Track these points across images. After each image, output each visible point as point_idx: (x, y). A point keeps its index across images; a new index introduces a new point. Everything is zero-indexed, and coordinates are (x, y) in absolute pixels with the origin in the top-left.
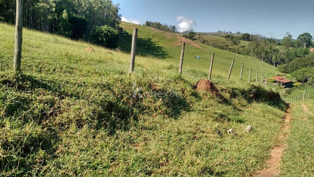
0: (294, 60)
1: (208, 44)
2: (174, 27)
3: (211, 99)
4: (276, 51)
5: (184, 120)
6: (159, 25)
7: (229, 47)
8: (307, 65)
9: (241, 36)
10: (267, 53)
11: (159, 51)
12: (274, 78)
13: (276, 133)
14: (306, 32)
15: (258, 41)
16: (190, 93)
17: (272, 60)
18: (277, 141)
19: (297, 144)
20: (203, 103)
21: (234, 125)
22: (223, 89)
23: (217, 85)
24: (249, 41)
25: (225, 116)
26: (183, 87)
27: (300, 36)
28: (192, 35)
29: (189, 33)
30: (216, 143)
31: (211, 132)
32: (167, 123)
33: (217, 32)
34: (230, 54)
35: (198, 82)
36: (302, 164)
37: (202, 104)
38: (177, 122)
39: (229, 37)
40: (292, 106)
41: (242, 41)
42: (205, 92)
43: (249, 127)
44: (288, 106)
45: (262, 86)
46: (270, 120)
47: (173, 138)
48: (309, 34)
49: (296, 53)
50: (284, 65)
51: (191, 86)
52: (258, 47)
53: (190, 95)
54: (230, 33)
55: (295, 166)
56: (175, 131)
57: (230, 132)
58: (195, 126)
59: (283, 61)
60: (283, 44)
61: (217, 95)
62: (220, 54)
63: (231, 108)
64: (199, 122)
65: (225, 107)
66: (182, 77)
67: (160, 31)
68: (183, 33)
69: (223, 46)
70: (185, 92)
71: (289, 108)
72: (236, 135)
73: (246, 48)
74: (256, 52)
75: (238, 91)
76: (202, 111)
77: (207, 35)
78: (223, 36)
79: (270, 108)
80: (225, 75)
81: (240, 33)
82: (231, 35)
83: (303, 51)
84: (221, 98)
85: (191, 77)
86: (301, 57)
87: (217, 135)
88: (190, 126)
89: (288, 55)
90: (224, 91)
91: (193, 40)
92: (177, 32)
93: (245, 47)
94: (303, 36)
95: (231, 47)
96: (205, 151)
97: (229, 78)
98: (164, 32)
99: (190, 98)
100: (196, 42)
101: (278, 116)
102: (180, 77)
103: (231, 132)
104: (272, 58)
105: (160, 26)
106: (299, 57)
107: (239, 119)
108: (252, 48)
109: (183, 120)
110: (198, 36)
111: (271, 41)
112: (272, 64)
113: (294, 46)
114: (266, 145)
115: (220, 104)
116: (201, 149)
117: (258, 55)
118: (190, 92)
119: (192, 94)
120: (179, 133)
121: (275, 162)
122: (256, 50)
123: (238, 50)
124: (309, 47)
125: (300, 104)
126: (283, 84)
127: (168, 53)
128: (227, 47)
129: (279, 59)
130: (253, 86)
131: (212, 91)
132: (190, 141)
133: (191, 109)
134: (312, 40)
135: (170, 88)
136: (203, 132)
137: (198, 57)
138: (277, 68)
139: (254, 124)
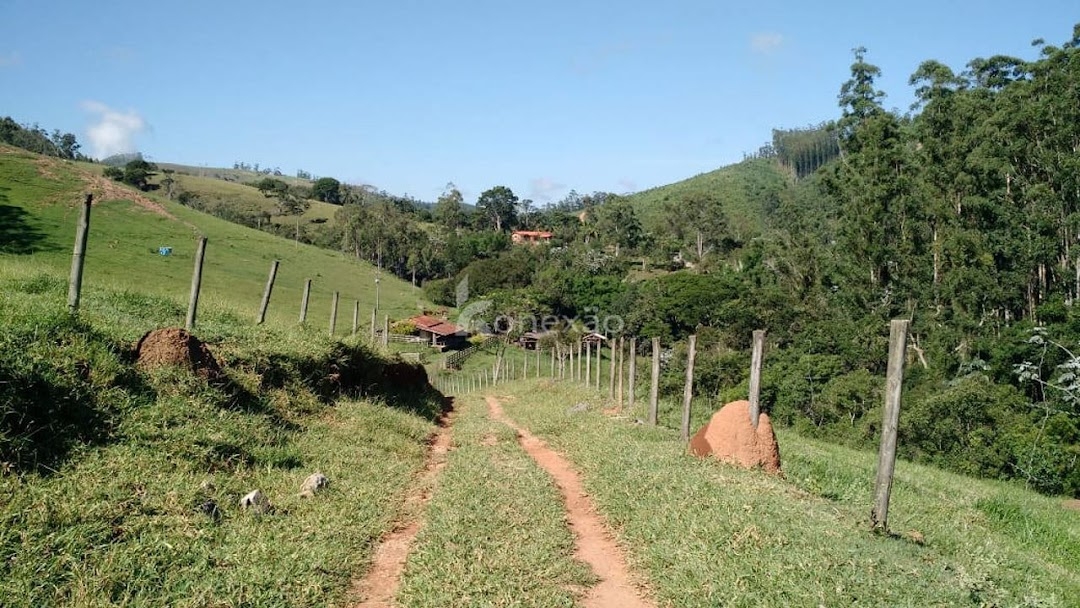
0: (469, 267)
1: (201, 208)
2: (69, 140)
3: (192, 394)
4: (419, 237)
5: (81, 476)
6: (7, 126)
7: (274, 220)
8: (505, 281)
9: (312, 185)
10: (391, 243)
11: (10, 223)
12: (413, 322)
13: (399, 490)
14: (501, 185)
15: (366, 206)
16: (112, 378)
17: (408, 266)
18: (399, 514)
19: (452, 515)
20: (159, 409)
21: (268, 478)
22: (238, 359)
23: (218, 346)
24: (337, 202)
25: (237, 450)
26: (84, 356)
27: (485, 195)
28: (140, 171)
29: (128, 164)
30: (195, 545)
31: (180, 508)
32: (6, 492)
33: (231, 167)
34: (277, 243)
35: (144, 338)
36: (458, 575)
37: (154, 414)
38: (50, 486)
39: (273, 186)
40: (461, 404)
41: (314, 201)
42: (169, 371)
43: (313, 479)
44: (447, 405)
45: (370, 346)
46: (388, 450)
47: (24, 544)
48: (510, 191)
49: (474, 245)
50: (440, 281)
51: (117, 351)
52: (367, 223)
53: (112, 384)
54: (276, 174)
55: (436, 584)
56: (36, 519)
57: (249, 501)
58: (121, 493)
59: (438, 268)
60: (438, 219)
61: (212, 380)
62: (243, 243)
63: (261, 422)
64: (137, 477)
65: (242, 420)
66: (82, 320)
67: (13, 150)
68: (105, 162)
69: (254, 217)
70: (93, 373)
71: (451, 409)
72: (271, 509)
73: (330, 224)
74: (359, 237)
75: (289, 364)
76: (154, 439)
77: (196, 175)
78: (252, 181)
79: (390, 412)
80: (250, 311)
81: (309, 177)
82: (277, 181)
83: (494, 239)
84: (228, 391)
85: (121, 321)
86: (487, 257)
87: (201, 517)
88: (103, 495)
89: (453, 252)
90: (242, 367)
91: (147, 188)
92: (80, 158)
93: (324, 221)
94: (494, 197)
95: (281, 220)
96: (148, 576)
97: (263, 320)
98: (29, 153)
99: (109, 395)
100: (157, 197)
101: (413, 437)
102: (73, 318)
103: (251, 500)
104: (406, 259)
105: (13, 132)
106: (482, 257)
107: (285, 455)
108: (348, 227)
109: (74, 477)
110: (162, 176)
111: (405, 206)
112: (409, 278)
113: (470, 225)
114: (364, 530)
115: (223, 412)
116: (137, 572)
117: (366, 248)
118: (109, 373)
119: (120, 381)
120: (54, 524)
121: (385, 580)
122: (360, 232)
123: (303, 229)
124: (509, 229)
125: (483, 399)
126: (441, 339)
127: (44, 232)
128: (266, 220)
129: (428, 263)
130: (341, 345)
131: (195, 368)
132: (96, 547)
133: (111, 435)
134: (516, 207)
135: (27, 360)
136: (152, 512)
137: (163, 250)
138: (423, 292)
139: (334, 468)
